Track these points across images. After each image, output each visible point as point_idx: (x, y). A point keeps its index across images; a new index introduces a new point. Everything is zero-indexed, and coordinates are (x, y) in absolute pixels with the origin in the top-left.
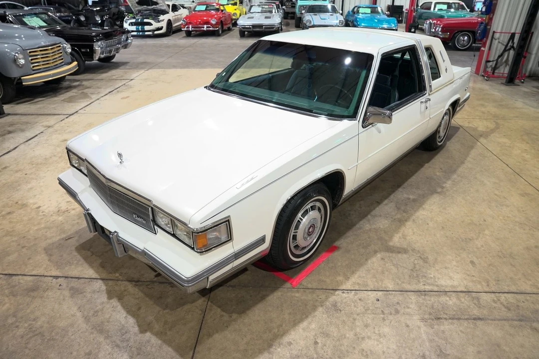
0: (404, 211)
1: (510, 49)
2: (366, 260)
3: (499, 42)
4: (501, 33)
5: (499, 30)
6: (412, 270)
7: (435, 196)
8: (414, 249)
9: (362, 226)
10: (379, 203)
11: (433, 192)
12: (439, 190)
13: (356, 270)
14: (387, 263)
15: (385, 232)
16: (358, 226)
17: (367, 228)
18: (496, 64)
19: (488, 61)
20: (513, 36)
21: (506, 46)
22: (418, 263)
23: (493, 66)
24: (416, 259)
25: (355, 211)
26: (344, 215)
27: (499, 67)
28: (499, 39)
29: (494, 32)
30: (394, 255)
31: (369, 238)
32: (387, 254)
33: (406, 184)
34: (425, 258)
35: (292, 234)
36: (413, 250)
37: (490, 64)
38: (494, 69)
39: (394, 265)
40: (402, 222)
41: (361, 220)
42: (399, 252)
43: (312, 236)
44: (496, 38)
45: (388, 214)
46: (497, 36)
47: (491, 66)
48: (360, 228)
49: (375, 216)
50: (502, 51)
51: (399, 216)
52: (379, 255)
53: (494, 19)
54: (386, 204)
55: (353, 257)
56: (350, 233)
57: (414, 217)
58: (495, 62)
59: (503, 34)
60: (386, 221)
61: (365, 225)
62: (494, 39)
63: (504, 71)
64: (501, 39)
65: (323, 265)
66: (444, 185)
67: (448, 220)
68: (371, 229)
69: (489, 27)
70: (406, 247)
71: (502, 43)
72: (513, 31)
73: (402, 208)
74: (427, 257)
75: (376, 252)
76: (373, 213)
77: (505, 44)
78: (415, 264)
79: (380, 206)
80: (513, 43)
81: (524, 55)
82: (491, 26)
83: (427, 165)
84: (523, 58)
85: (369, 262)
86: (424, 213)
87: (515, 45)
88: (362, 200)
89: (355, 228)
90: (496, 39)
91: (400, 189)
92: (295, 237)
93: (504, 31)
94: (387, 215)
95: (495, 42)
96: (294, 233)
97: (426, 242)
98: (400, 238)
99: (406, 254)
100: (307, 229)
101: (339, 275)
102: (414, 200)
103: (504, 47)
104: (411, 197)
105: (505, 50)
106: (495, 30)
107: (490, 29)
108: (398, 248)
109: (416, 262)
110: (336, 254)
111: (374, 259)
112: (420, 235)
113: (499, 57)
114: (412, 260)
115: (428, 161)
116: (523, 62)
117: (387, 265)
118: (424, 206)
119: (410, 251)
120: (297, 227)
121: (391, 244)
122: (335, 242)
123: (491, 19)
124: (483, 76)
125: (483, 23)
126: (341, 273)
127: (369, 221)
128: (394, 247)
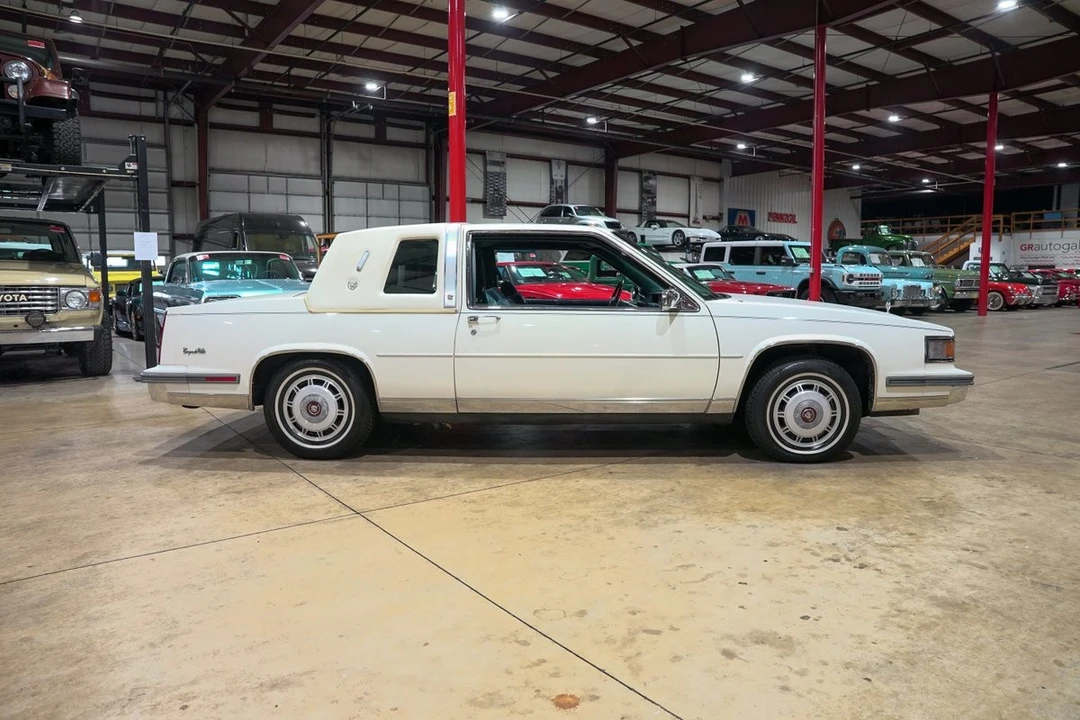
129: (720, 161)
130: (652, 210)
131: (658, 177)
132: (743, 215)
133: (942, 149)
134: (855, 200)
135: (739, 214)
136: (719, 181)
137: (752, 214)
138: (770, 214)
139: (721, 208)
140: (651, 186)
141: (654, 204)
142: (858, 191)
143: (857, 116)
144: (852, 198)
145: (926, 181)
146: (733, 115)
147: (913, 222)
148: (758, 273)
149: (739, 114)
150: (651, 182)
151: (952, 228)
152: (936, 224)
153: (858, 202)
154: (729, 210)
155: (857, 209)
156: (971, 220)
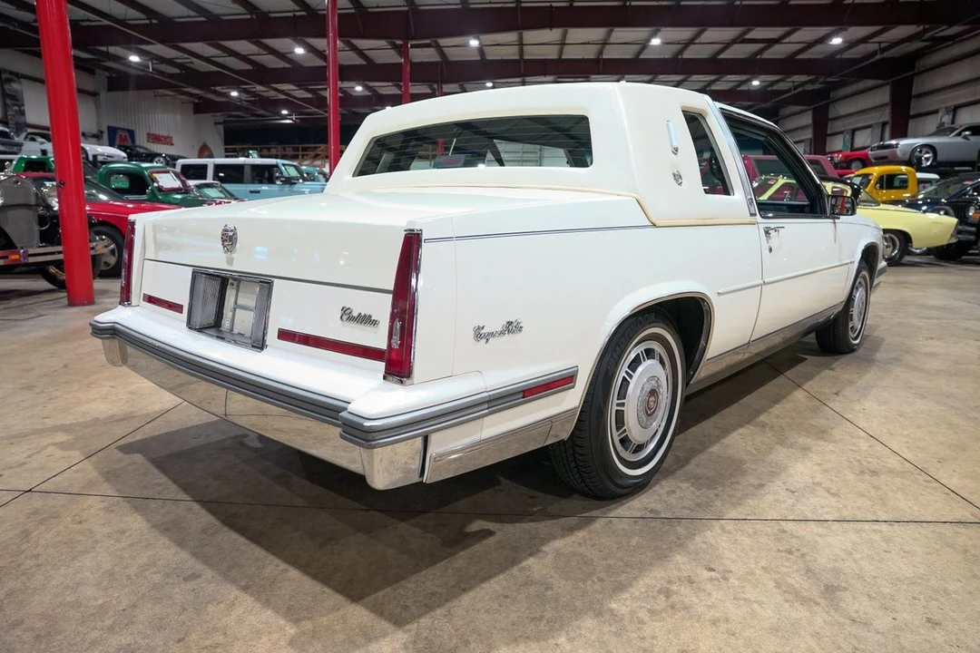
129: (92, 72)
130: (21, 120)
131: (23, 80)
132: (123, 134)
133: (308, 85)
134: (218, 126)
135: (119, 133)
136: (94, 94)
137: (132, 133)
138: (149, 135)
139: (99, 124)
140: (17, 91)
141: (22, 113)
142: (220, 117)
143: (261, 43)
144: (216, 123)
145: (285, 112)
146: (148, 22)
147: (269, 149)
148: (251, 192)
149: (154, 21)
150: (15, 86)
151: (303, 155)
152: (290, 152)
153: (221, 127)
154: (109, 128)
155: (219, 134)
156: (319, 149)
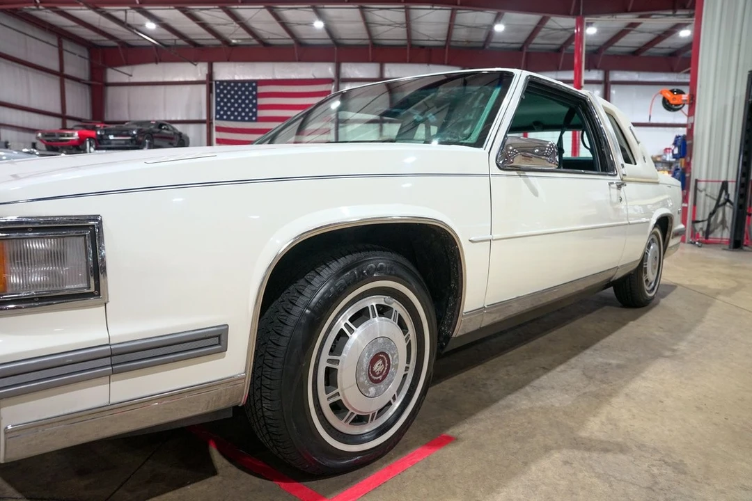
0: (602, 382)
1: (724, 204)
2: (526, 464)
3: (707, 195)
4: (707, 181)
5: (703, 178)
6: (650, 488)
7: (662, 360)
8: (644, 446)
9: (512, 402)
10: (547, 369)
11: (658, 356)
12: (668, 353)
13: (498, 486)
14: (581, 471)
15: (565, 413)
16: (502, 403)
17: (523, 407)
18: (709, 225)
19: (695, 222)
20: (725, 186)
21: (718, 200)
22: (661, 474)
23: (705, 229)
24: (653, 465)
25: (496, 380)
26: (473, 385)
27: (713, 231)
28: (705, 190)
29: (697, 181)
30: (595, 455)
31: (529, 423)
32: (578, 454)
33: (598, 346)
34: (677, 464)
35: (323, 365)
36: (641, 446)
37: (699, 226)
38: (707, 233)
39: (599, 476)
40: (601, 398)
41: (509, 394)
42: (606, 450)
43: (382, 386)
44: (701, 189)
45: (569, 385)
46: (701, 185)
47: (701, 229)
48: (509, 407)
49: (541, 388)
50: (713, 208)
51: (592, 388)
52: (556, 456)
53: (692, 162)
54: (562, 371)
55: (491, 457)
56: (484, 415)
57: (626, 390)
58: (706, 223)
59: (710, 183)
60: (567, 396)
61: (520, 401)
62: (698, 192)
63: (722, 235)
64: (709, 190)
65: (412, 471)
66: (675, 347)
67: (705, 396)
68: (532, 408)
69: (687, 175)
70: (620, 440)
71: (711, 197)
72: (723, 178)
73: (598, 376)
74: (681, 461)
75: (547, 449)
76: (536, 383)
77: (716, 197)
78: (653, 476)
79: (550, 374)
80: (728, 195)
81: (748, 211)
82: (690, 173)
83: (631, 323)
84: (747, 217)
85: (533, 468)
86: (649, 385)
87: (732, 198)
88: (510, 365)
89: (495, 407)
90: (701, 191)
91: (588, 352)
92: (331, 377)
93: (710, 179)
94: (567, 388)
95: (701, 196)
96: (329, 361)
97: (667, 433)
98: (603, 423)
99: (625, 454)
100: (366, 361)
101: (454, 494)
102: (619, 366)
103: (714, 203)
104: (614, 362)
105: (718, 206)
106: (697, 178)
107: (690, 176)
108: (601, 442)
109: (655, 471)
110: (448, 451)
111: (545, 463)
112: (649, 419)
113: (711, 214)
114: (645, 466)
115: (634, 319)
116: (749, 221)
117: (581, 475)
118: (643, 375)
119: (635, 449)
120: (336, 349)
121: (583, 434)
122: (448, 428)
123: (688, 164)
124: (691, 243)
125: (678, 169)
126: (458, 490)
127: (527, 394)
128: (591, 440)
